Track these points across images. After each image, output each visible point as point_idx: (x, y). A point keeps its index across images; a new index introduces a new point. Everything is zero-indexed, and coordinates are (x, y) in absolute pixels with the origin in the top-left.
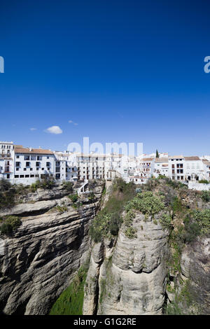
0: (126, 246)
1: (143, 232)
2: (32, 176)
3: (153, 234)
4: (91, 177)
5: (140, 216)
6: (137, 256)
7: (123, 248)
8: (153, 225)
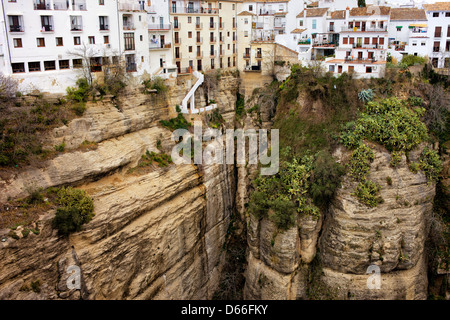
0: (363, 224)
1: (393, 191)
2: (64, 64)
3: (413, 194)
4: (206, 64)
5: (381, 156)
6: (390, 240)
7: (355, 229)
8: (409, 174)
